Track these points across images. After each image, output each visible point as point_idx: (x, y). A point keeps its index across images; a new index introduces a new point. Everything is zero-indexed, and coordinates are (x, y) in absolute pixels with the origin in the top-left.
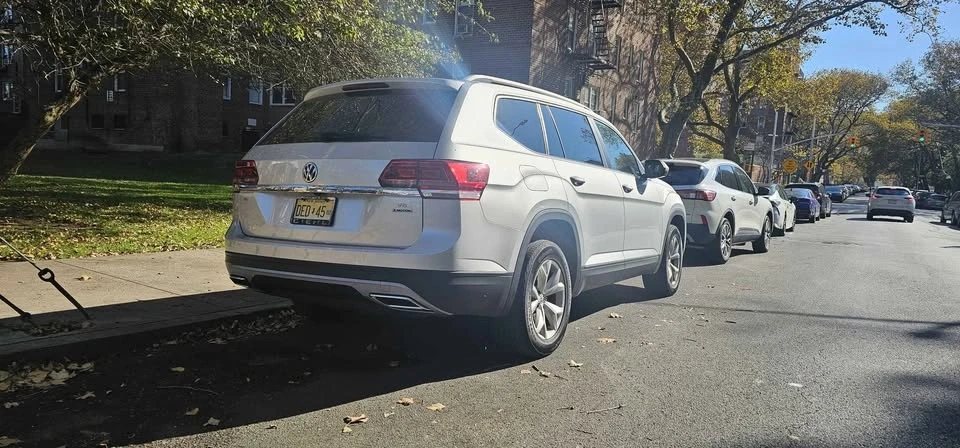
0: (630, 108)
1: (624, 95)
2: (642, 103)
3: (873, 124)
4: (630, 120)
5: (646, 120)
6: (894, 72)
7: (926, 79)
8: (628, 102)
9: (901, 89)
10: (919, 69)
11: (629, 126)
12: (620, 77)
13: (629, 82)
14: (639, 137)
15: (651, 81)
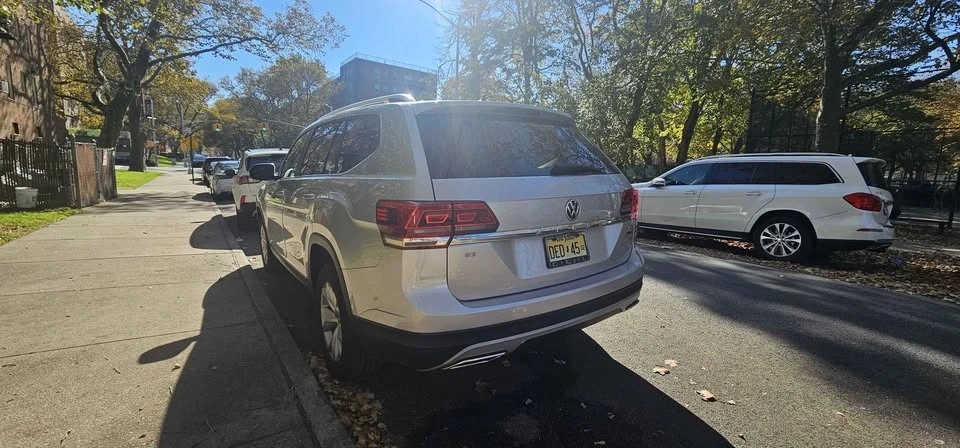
0: (28, 82)
1: (18, 68)
2: (37, 78)
3: (208, 113)
4: (30, 93)
5: (45, 95)
6: (220, 81)
7: (240, 89)
8: (25, 76)
9: (226, 94)
10: (235, 83)
11: (30, 100)
12: (11, 48)
13: (21, 56)
14: (41, 113)
15: (42, 58)
